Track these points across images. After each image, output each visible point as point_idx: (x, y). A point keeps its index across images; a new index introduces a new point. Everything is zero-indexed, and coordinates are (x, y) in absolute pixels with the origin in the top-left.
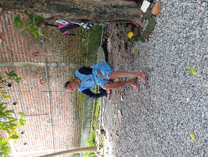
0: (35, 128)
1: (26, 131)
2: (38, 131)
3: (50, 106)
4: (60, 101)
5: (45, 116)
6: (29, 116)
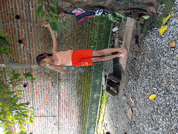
1: (34, 132)
2: (45, 133)
3: (58, 108)
4: (68, 104)
5: (53, 119)
6: (38, 117)
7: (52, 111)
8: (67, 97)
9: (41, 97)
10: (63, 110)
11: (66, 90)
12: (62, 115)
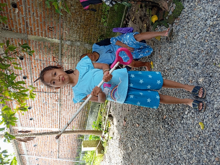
0: (43, 105)
1: (33, 106)
2: (45, 109)
6: (38, 92)
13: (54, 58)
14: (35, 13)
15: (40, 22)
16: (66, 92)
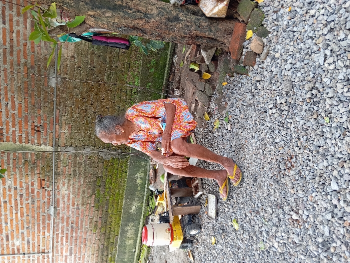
3: (53, 235)
4: (74, 225)
5: (41, 257)
6: (9, 254)
7: (39, 240)
8: (73, 212)
9: (14, 212)
10: (64, 238)
11: (71, 196)
12: (62, 249)
13: (43, 182)
14: (10, 103)
15: (19, 117)
16: (65, 248)
